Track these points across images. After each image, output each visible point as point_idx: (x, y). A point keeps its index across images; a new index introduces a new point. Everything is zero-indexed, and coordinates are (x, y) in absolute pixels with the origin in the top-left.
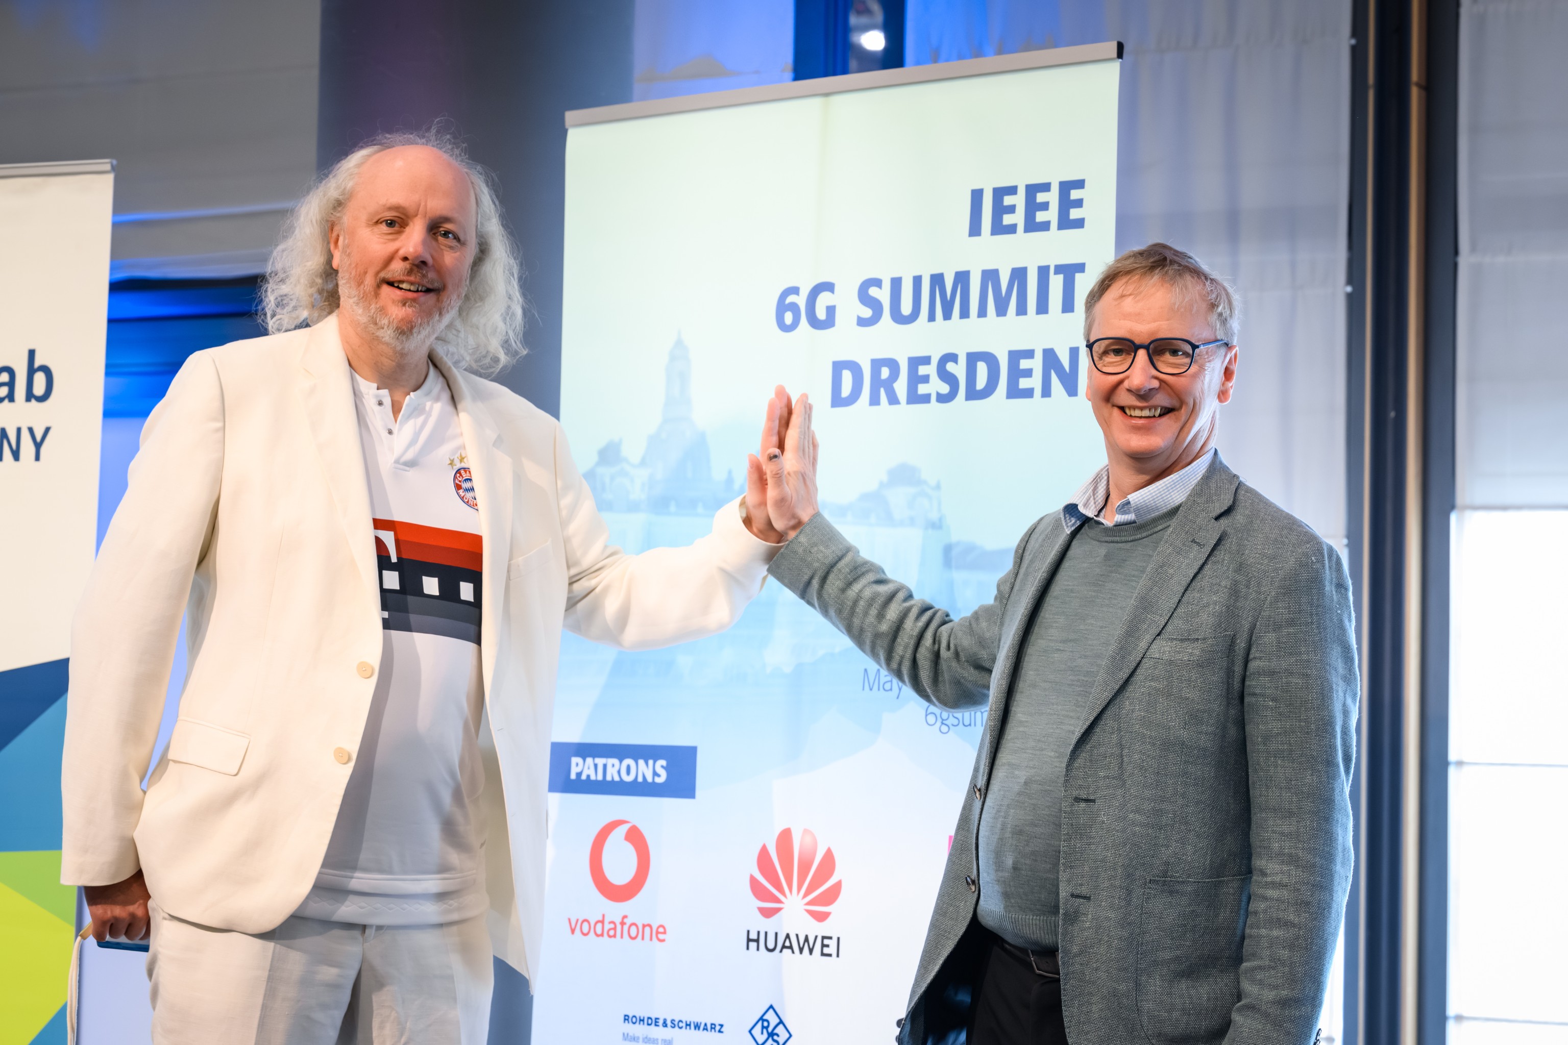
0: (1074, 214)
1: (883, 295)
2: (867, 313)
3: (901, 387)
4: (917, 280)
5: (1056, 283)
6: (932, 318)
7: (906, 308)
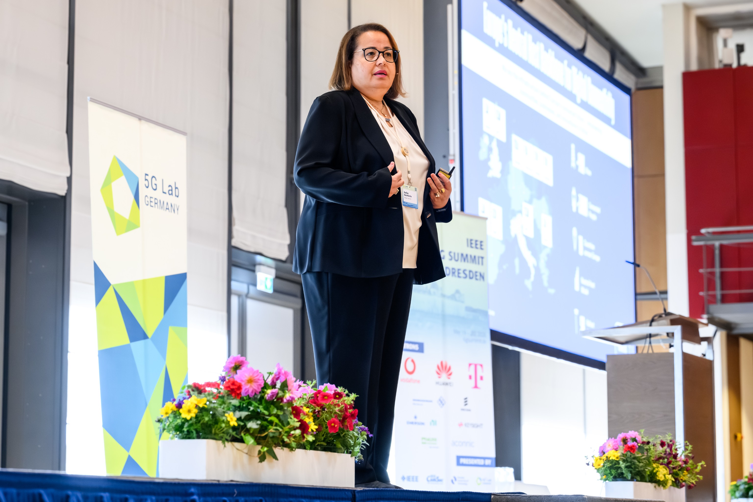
0: (483, 247)
1: (452, 254)
2: (450, 258)
3: (456, 274)
4: (458, 254)
5: (480, 259)
6: (461, 261)
7: (456, 258)
